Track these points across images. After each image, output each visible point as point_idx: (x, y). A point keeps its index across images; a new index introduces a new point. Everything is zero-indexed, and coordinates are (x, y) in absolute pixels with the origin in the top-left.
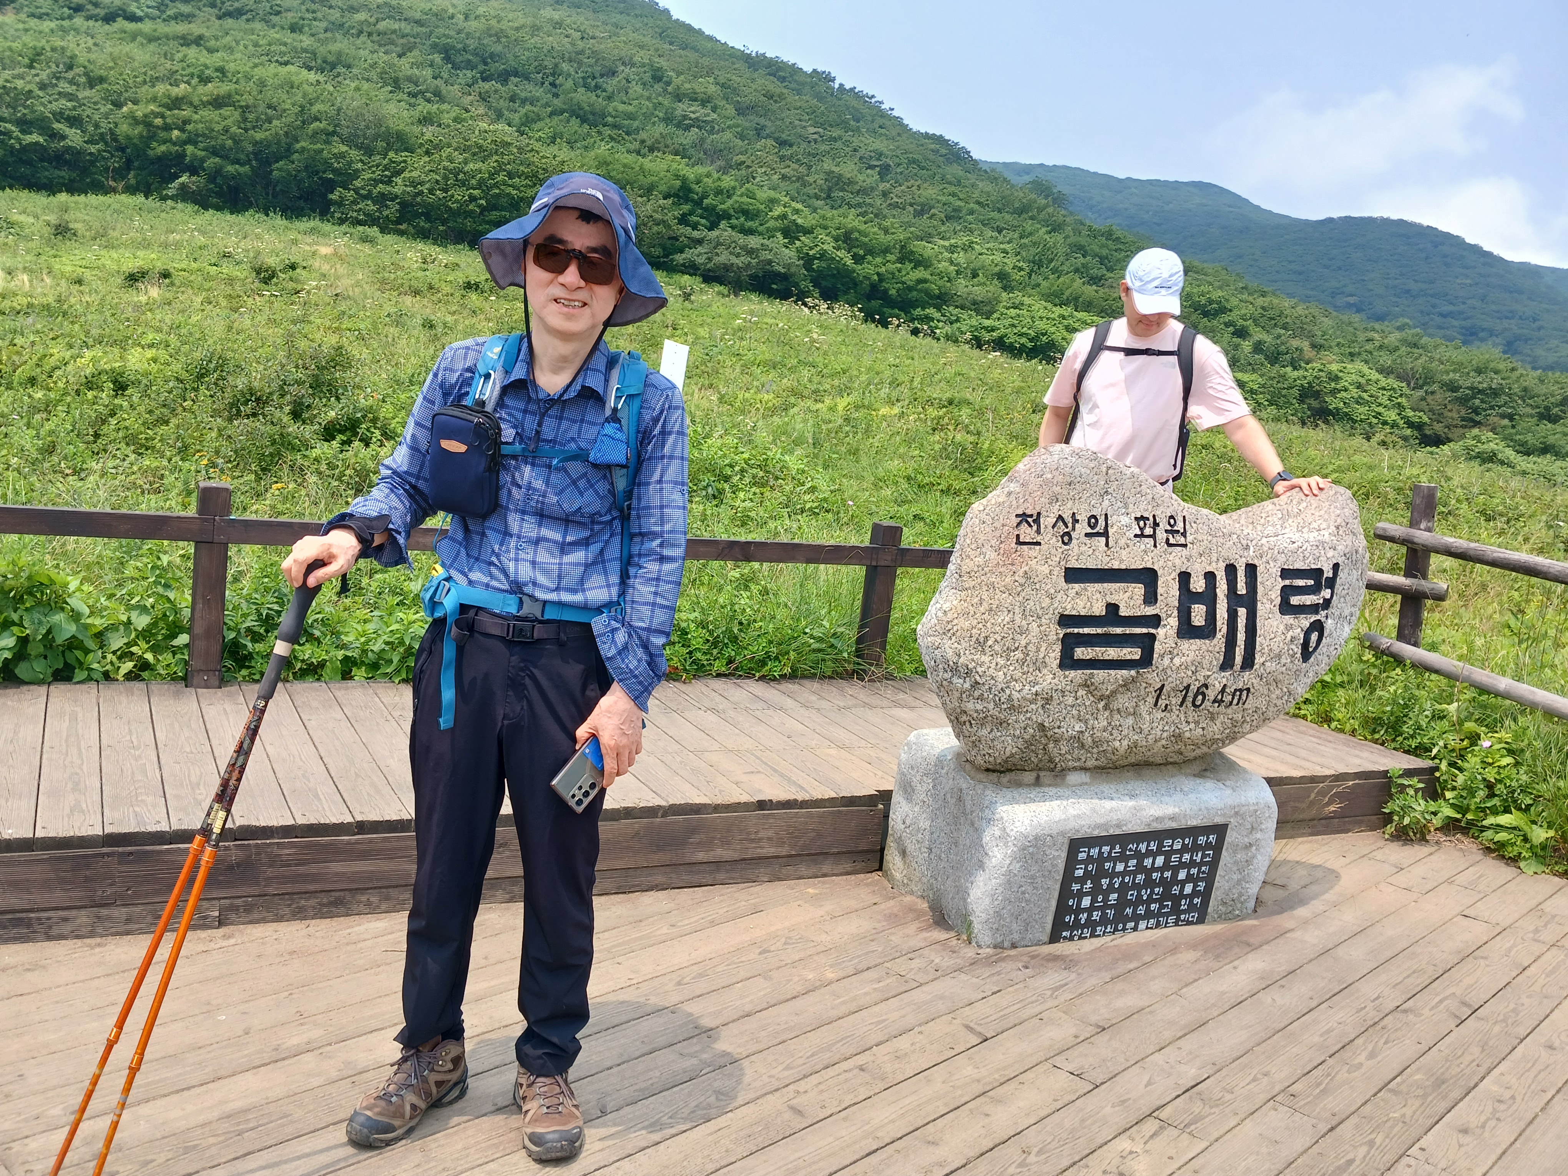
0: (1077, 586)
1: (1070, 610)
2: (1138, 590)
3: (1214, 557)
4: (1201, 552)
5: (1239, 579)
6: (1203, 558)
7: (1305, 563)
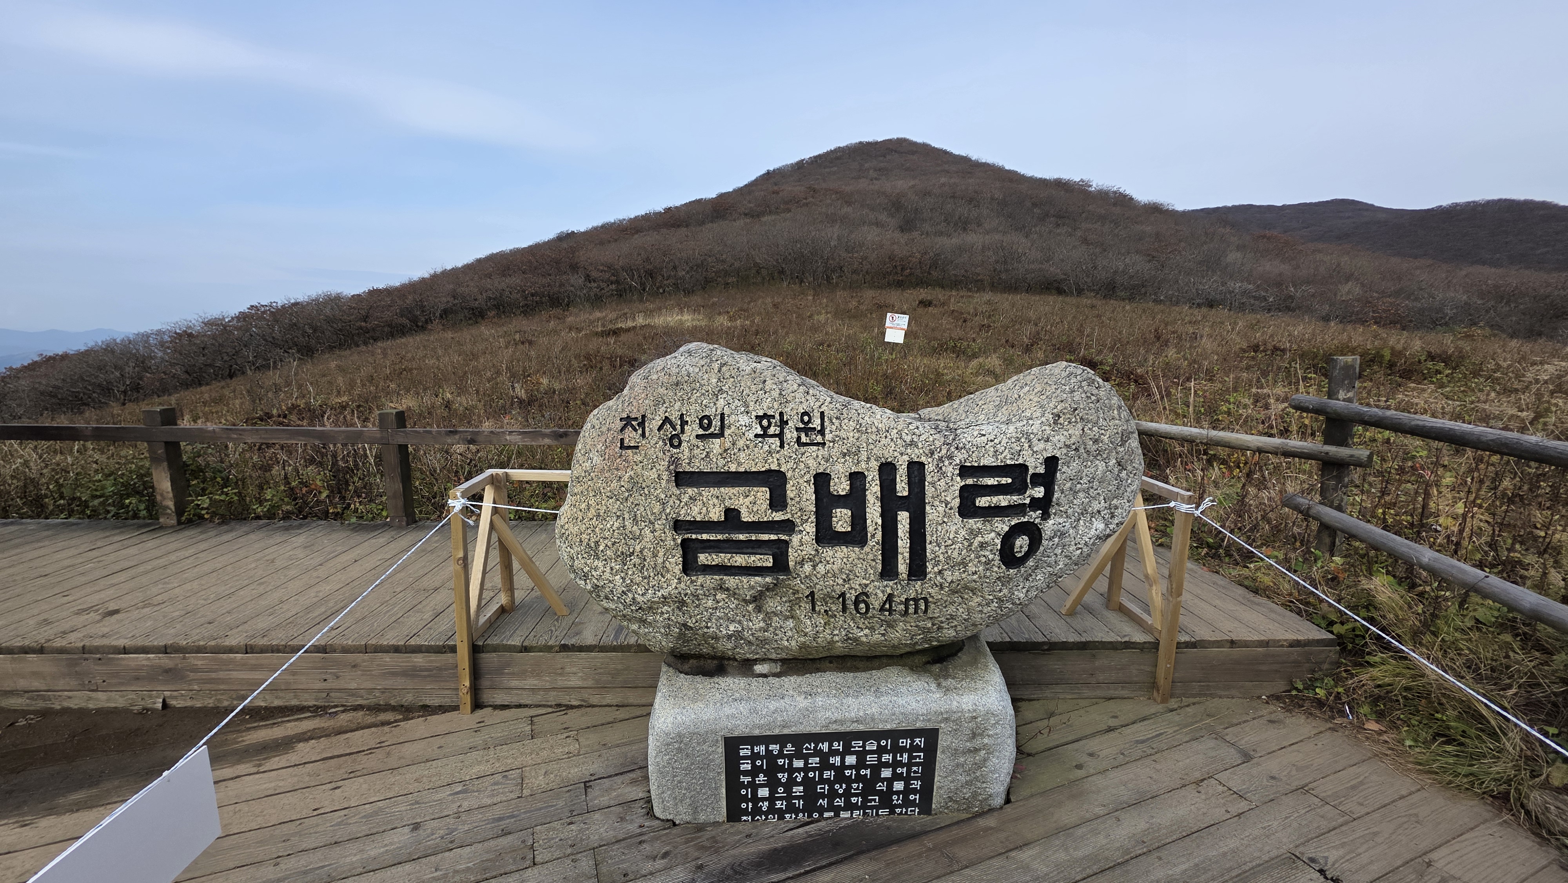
0: (691, 491)
1: (685, 515)
2: (762, 494)
3: (864, 456)
4: (845, 451)
5: (898, 480)
6: (848, 458)
7: (997, 459)
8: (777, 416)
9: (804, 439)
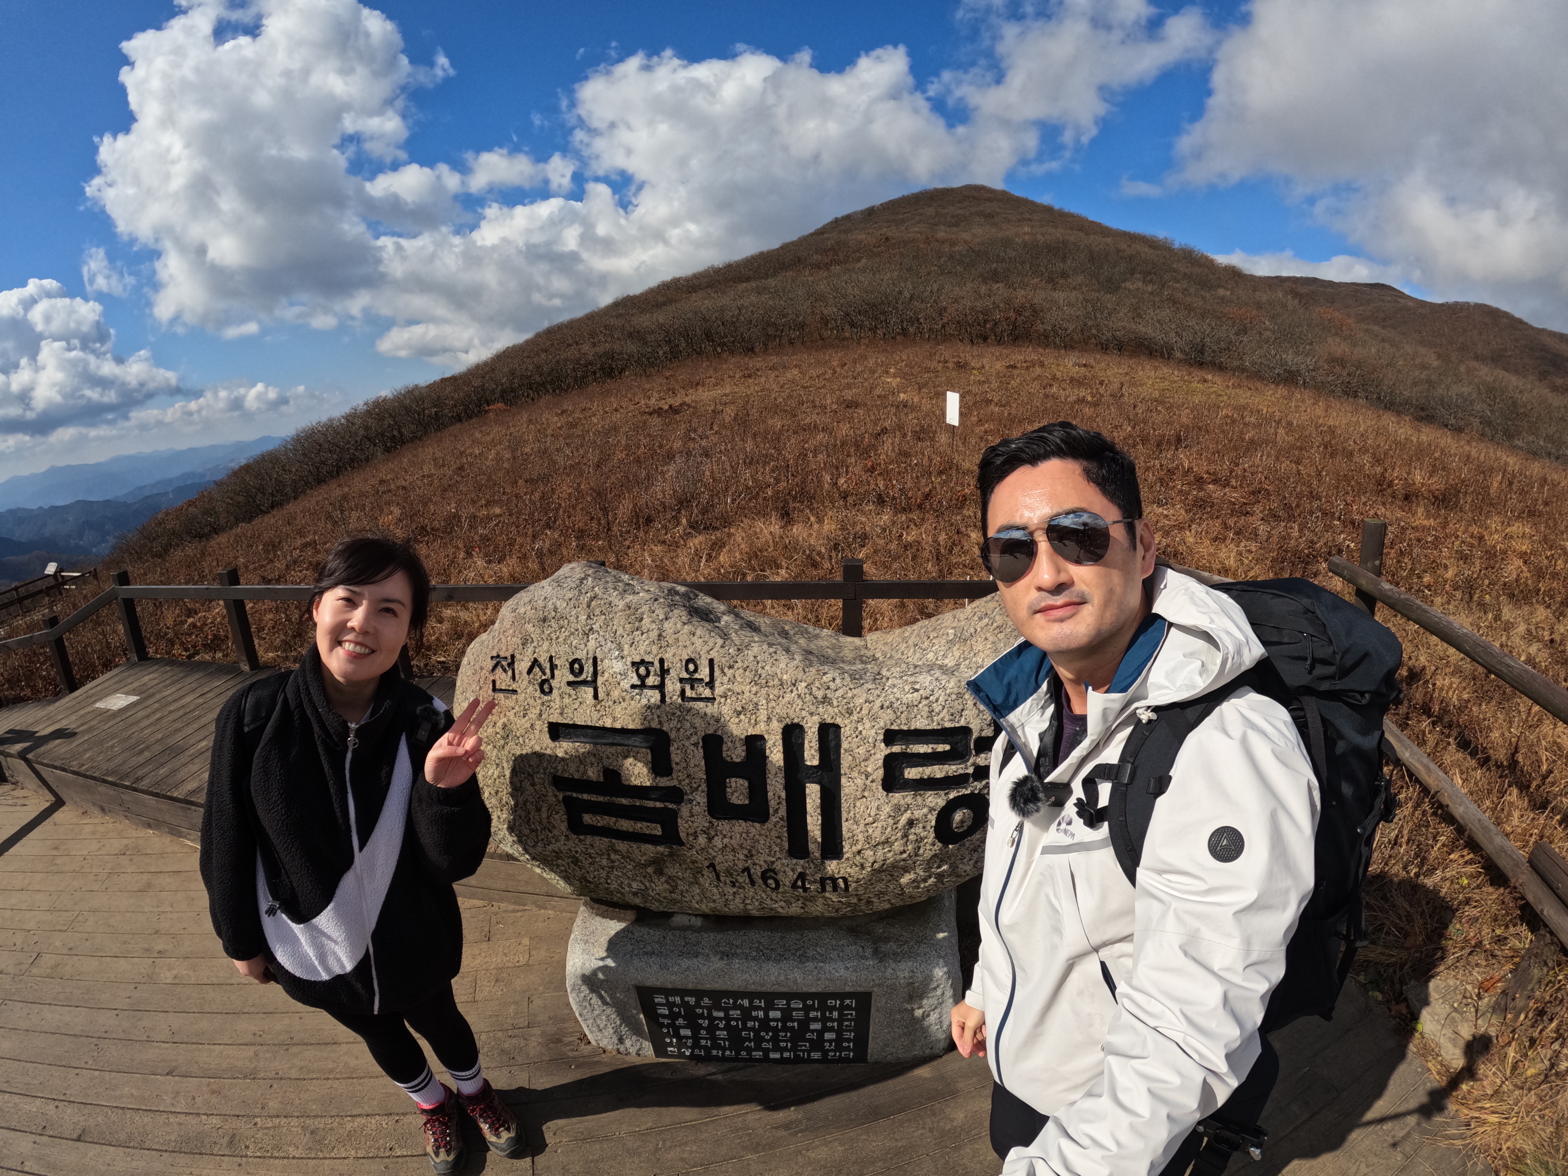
0: (565, 746)
2: (643, 756)
3: (763, 715)
4: (739, 709)
5: (806, 745)
6: (742, 717)
7: (933, 721)
8: (657, 664)
9: (689, 693)
